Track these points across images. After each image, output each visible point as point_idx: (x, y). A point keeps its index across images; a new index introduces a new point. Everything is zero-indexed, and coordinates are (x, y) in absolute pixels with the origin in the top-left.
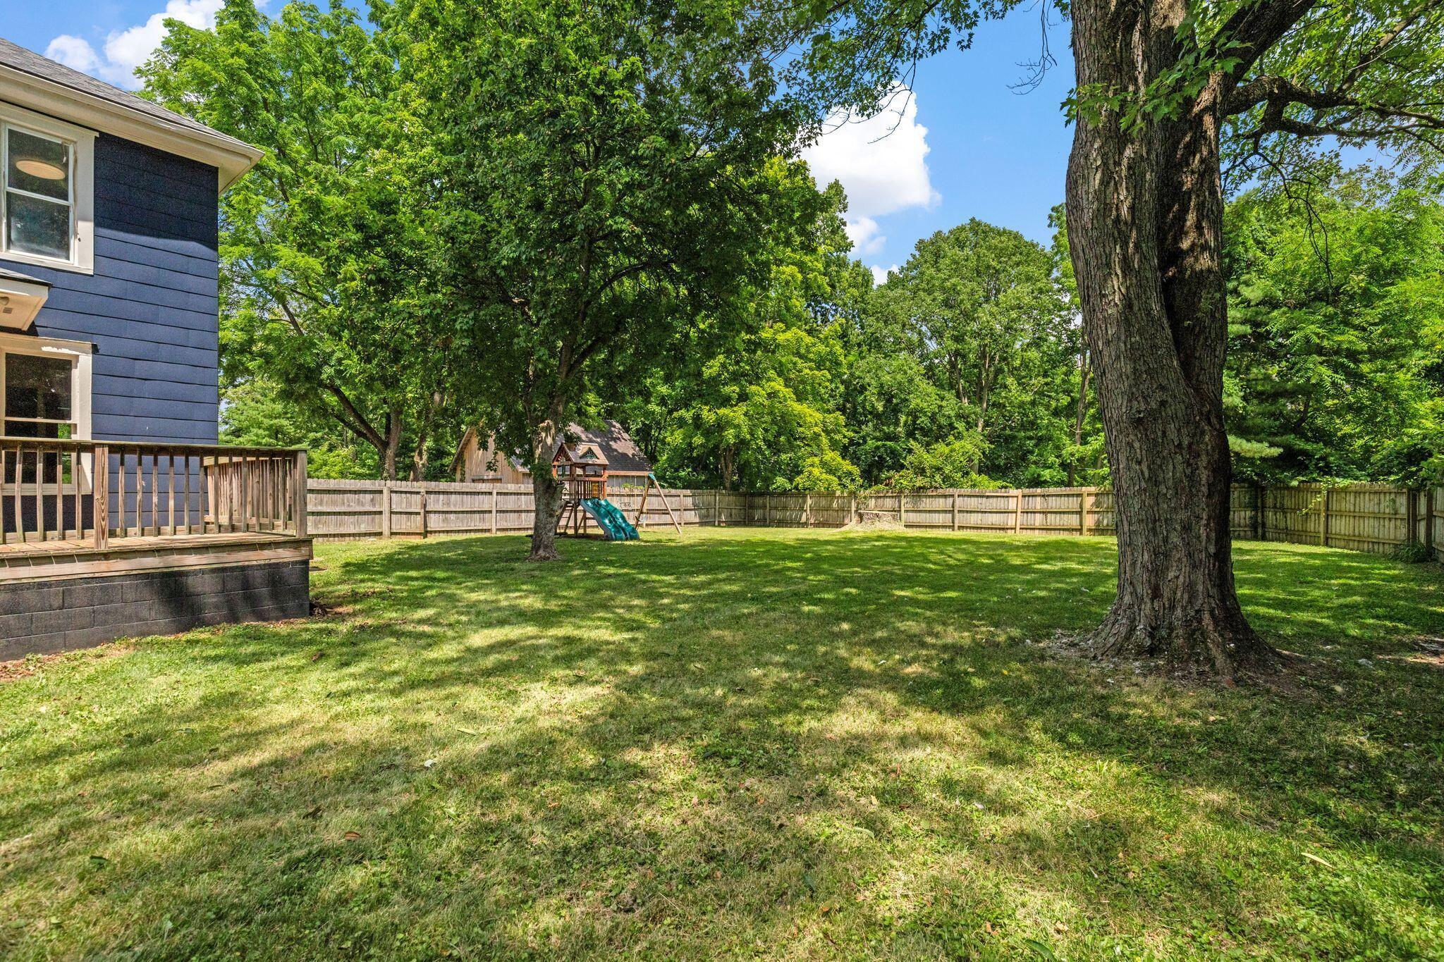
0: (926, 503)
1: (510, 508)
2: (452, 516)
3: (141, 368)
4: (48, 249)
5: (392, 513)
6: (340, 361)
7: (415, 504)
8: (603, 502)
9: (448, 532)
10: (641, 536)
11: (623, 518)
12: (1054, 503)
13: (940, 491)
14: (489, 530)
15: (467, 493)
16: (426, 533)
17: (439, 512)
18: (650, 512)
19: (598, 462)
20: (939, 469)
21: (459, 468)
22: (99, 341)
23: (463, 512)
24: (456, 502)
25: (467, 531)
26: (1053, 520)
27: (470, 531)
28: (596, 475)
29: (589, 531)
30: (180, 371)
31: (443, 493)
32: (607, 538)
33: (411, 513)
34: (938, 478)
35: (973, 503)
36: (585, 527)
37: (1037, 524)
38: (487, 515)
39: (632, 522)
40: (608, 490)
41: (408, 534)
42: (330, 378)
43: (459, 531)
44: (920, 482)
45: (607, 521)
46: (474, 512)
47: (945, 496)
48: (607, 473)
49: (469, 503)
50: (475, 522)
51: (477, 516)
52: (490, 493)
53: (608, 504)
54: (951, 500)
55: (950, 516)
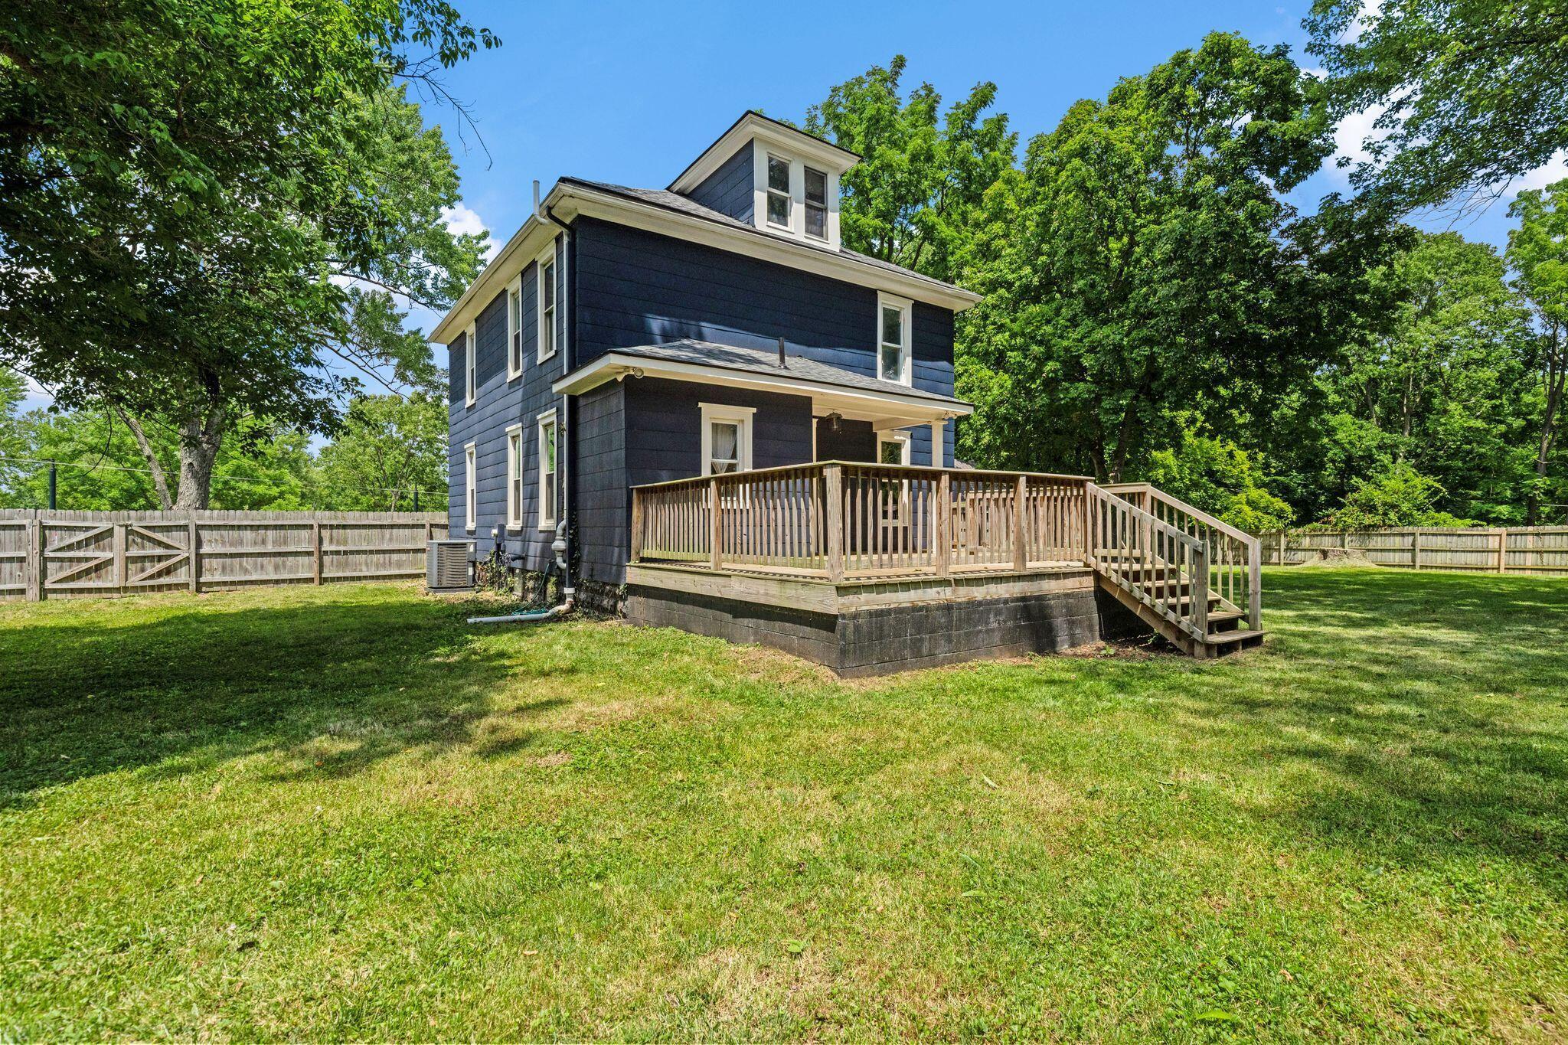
0: (1377, 542)
4: (894, 374)
12: (1551, 542)
13: (1396, 530)
20: (1393, 506)
26: (1549, 560)
34: (1392, 515)
35: (1440, 542)
37: (1529, 564)
44: (1368, 519)
47: (1403, 535)
54: (1411, 539)
55: (1409, 555)
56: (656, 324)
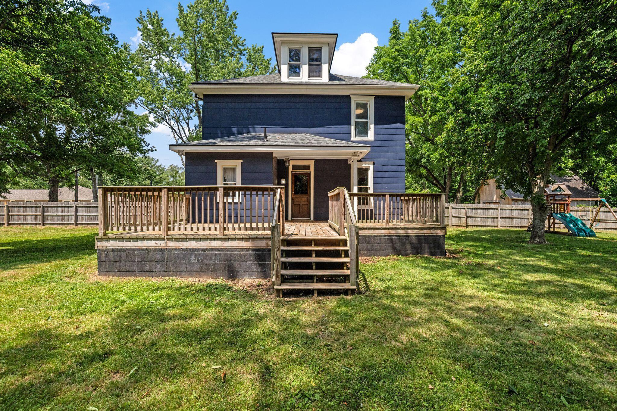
1: (507, 216)
2: (479, 219)
3: (385, 168)
4: (363, 135)
5: (452, 217)
6: (428, 156)
7: (462, 213)
8: (568, 215)
9: (476, 226)
10: (597, 235)
11: (583, 224)
14: (496, 226)
15: (486, 209)
16: (467, 226)
17: (472, 217)
18: (601, 221)
19: (565, 193)
21: (477, 198)
22: (375, 161)
23: (483, 218)
24: (480, 213)
25: (485, 226)
27: (487, 226)
28: (562, 200)
29: (556, 230)
30: (395, 168)
31: (475, 209)
32: (572, 235)
33: (461, 217)
36: (554, 227)
38: (495, 219)
39: (588, 226)
40: (571, 208)
41: (459, 226)
42: (425, 163)
43: (481, 226)
45: (571, 225)
46: (489, 218)
48: (570, 199)
49: (486, 213)
50: (489, 222)
51: (491, 219)
52: (497, 209)
53: (571, 216)
56: (234, 129)
